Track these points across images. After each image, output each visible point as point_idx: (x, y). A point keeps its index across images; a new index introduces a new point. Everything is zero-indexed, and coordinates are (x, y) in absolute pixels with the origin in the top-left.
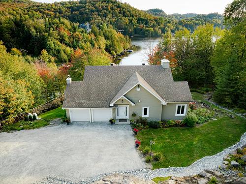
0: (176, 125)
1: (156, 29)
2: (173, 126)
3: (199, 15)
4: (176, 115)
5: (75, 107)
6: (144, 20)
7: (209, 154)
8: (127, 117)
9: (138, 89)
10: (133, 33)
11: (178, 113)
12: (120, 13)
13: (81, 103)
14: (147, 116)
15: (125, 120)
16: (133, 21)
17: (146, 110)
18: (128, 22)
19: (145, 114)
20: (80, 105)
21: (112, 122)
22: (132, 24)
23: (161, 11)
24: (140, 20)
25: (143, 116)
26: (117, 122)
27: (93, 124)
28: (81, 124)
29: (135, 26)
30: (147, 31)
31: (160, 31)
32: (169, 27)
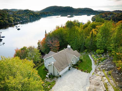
0: (80, 62)
4: (78, 60)
14: (74, 63)
31: (7, 22)
32: (11, 19)
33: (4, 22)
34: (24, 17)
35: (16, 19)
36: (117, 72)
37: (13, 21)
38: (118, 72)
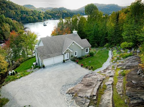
0: (88, 56)
1: (35, 17)
2: (87, 57)
3: (55, 8)
4: (86, 53)
5: (47, 58)
6: (25, 11)
7: (104, 62)
8: (68, 58)
9: (73, 44)
10: (20, 20)
11: (86, 52)
12: (7, 7)
13: (49, 56)
14: (77, 55)
15: (68, 60)
16: (18, 13)
17: (76, 53)
18: (14, 13)
19: (76, 55)
20: (49, 57)
21: (64, 61)
22: (18, 14)
23: (32, 6)
24: (22, 12)
25: (75, 56)
26: (65, 61)
27: (55, 65)
28: (50, 66)
29: (20, 16)
30: (29, 18)
31: (37, 18)
32: (41, 15)
33: (34, 18)
34: (56, 15)
35: (47, 16)
36: (138, 72)
37: (43, 18)
38: (140, 71)
